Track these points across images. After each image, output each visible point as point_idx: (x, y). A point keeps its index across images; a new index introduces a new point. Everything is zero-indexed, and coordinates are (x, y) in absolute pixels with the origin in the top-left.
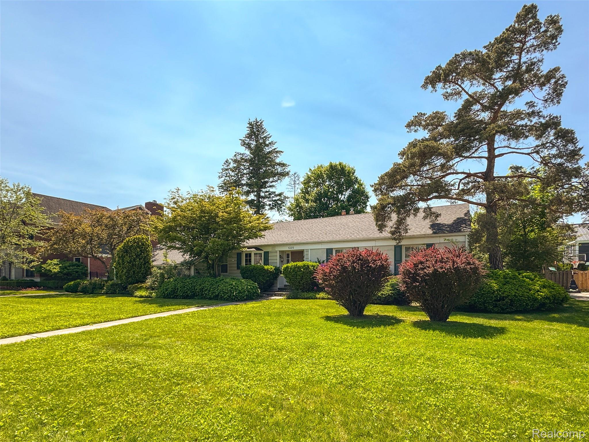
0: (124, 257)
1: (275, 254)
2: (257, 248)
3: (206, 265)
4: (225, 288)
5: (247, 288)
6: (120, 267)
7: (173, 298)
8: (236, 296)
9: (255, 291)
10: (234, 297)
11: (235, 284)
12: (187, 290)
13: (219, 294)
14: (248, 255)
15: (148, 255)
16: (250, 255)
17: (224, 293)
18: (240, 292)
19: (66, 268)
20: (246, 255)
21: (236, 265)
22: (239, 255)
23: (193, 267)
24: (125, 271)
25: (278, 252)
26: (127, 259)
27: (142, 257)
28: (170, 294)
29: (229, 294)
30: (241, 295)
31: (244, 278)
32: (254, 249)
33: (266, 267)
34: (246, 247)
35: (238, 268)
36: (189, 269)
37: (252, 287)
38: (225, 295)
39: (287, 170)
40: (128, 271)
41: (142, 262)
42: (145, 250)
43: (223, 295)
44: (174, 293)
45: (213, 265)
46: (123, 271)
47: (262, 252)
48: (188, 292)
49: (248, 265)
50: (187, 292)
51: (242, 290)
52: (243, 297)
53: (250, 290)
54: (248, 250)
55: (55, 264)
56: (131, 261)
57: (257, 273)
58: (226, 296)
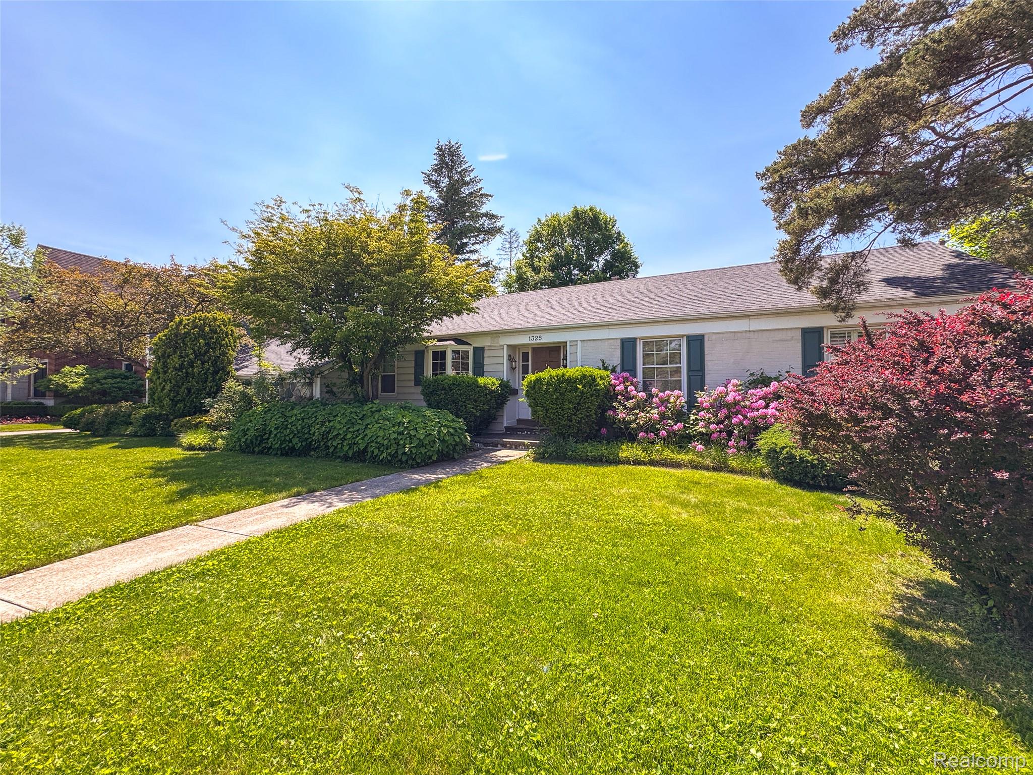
0: (169, 356)
1: (499, 353)
2: (459, 339)
3: (345, 375)
4: (381, 433)
5: (439, 432)
6: (159, 378)
7: (261, 452)
8: (410, 456)
9: (458, 440)
10: (404, 459)
11: (409, 422)
12: (291, 436)
13: (366, 447)
14: (440, 356)
15: (224, 354)
16: (443, 354)
17: (380, 446)
18: (421, 445)
19: (98, 381)
20: (435, 354)
21: (413, 377)
22: (419, 356)
23: (319, 380)
24: (168, 388)
25: (505, 347)
26: (175, 361)
27: (210, 359)
28: (252, 442)
29: (392, 450)
30: (423, 450)
31: (430, 406)
32: (452, 342)
33: (481, 381)
34: (433, 338)
35: (417, 382)
36: (310, 384)
37: (451, 430)
38: (383, 452)
39: (499, 224)
40: (176, 388)
41: (209, 369)
42: (218, 342)
43: (376, 452)
44: (261, 441)
45: (362, 376)
46: (163, 389)
47: (470, 349)
48: (295, 441)
49: (439, 376)
50: (290, 441)
51: (428, 439)
52: (430, 458)
53: (447, 438)
54: (438, 344)
55: (77, 374)
56: (182, 366)
57: (461, 394)
58: (384, 455)
